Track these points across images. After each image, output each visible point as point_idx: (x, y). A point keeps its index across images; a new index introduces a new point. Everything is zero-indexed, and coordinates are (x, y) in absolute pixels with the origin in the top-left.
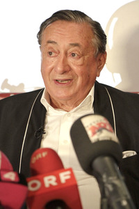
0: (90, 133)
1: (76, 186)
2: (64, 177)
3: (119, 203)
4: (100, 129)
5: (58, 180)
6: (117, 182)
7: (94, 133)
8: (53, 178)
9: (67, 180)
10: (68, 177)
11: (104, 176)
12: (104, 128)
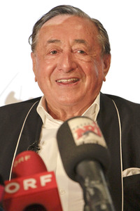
0: (75, 135)
1: (56, 190)
2: (45, 180)
3: (99, 207)
4: (87, 132)
5: (38, 183)
6: (99, 187)
7: (80, 136)
8: (33, 181)
9: (47, 184)
10: (49, 180)
11: (87, 180)
12: (92, 131)
